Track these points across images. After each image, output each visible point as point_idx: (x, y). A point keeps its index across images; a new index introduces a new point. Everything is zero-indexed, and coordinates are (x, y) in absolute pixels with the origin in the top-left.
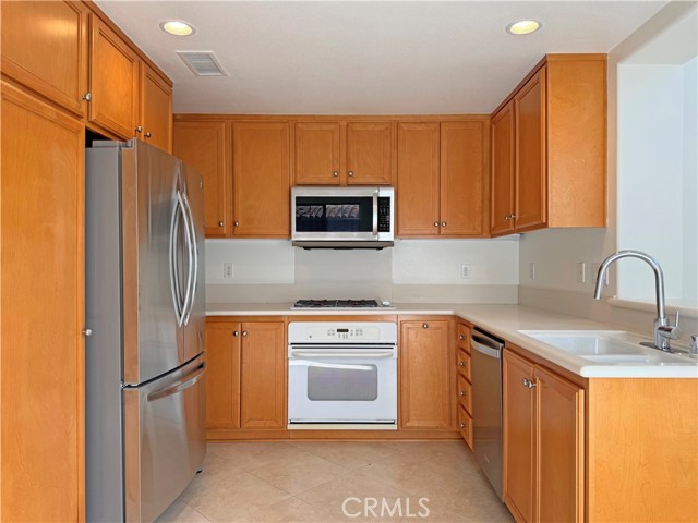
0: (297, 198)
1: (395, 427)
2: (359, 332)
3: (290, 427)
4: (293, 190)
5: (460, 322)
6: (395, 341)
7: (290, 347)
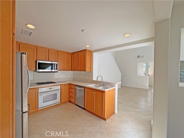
0: (38, 63)
1: (60, 103)
2: (54, 88)
3: (39, 109)
4: (37, 61)
5: (70, 84)
6: (60, 89)
7: (39, 93)
